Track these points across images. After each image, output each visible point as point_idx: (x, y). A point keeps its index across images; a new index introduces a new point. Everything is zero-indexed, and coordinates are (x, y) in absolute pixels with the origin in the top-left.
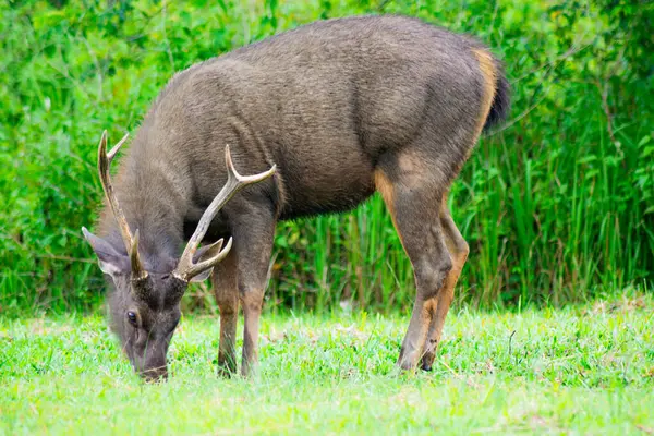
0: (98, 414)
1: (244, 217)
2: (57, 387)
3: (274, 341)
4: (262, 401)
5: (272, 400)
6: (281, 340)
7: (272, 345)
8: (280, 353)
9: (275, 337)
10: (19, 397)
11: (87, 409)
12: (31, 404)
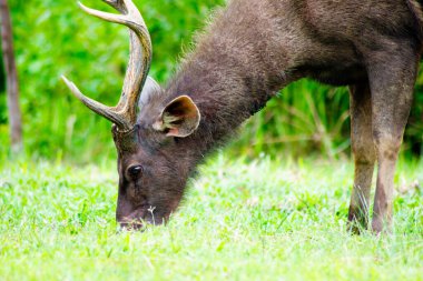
0: (218, 271)
1: (379, 55)
2: (172, 239)
3: (405, 193)
4: (398, 262)
5: (409, 260)
6: (412, 192)
7: (402, 197)
8: (413, 206)
9: (405, 188)
10: (131, 248)
11: (205, 264)
12: (145, 257)
